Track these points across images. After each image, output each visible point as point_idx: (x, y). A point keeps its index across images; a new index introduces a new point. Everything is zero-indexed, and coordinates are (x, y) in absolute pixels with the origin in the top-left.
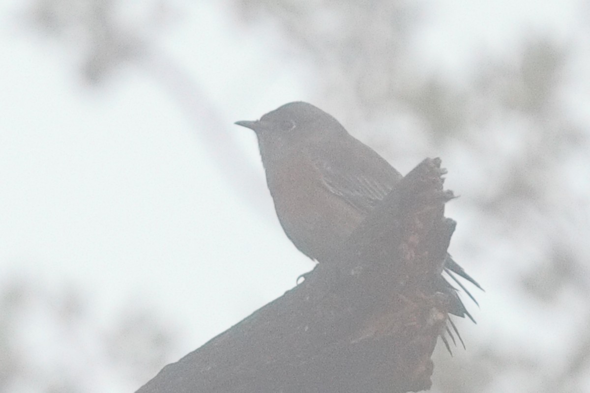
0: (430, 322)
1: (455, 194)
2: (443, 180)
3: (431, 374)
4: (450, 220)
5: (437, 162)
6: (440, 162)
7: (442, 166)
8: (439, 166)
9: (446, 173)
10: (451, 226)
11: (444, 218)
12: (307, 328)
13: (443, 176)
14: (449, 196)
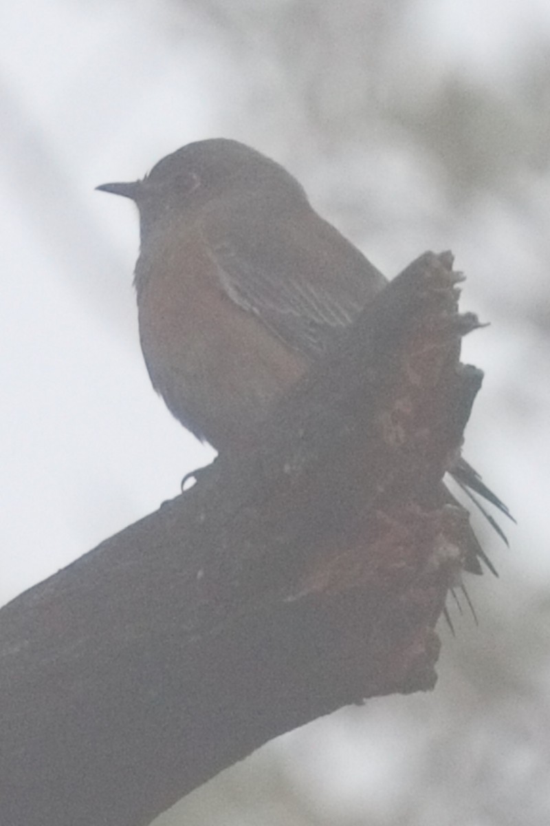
0: (434, 561)
1: (482, 320)
2: (457, 294)
3: (436, 659)
4: (472, 367)
5: (446, 259)
6: (453, 259)
7: (456, 267)
8: (449, 266)
9: (463, 279)
10: (473, 379)
11: (462, 364)
12: (200, 574)
13: (457, 286)
14: (470, 323)
